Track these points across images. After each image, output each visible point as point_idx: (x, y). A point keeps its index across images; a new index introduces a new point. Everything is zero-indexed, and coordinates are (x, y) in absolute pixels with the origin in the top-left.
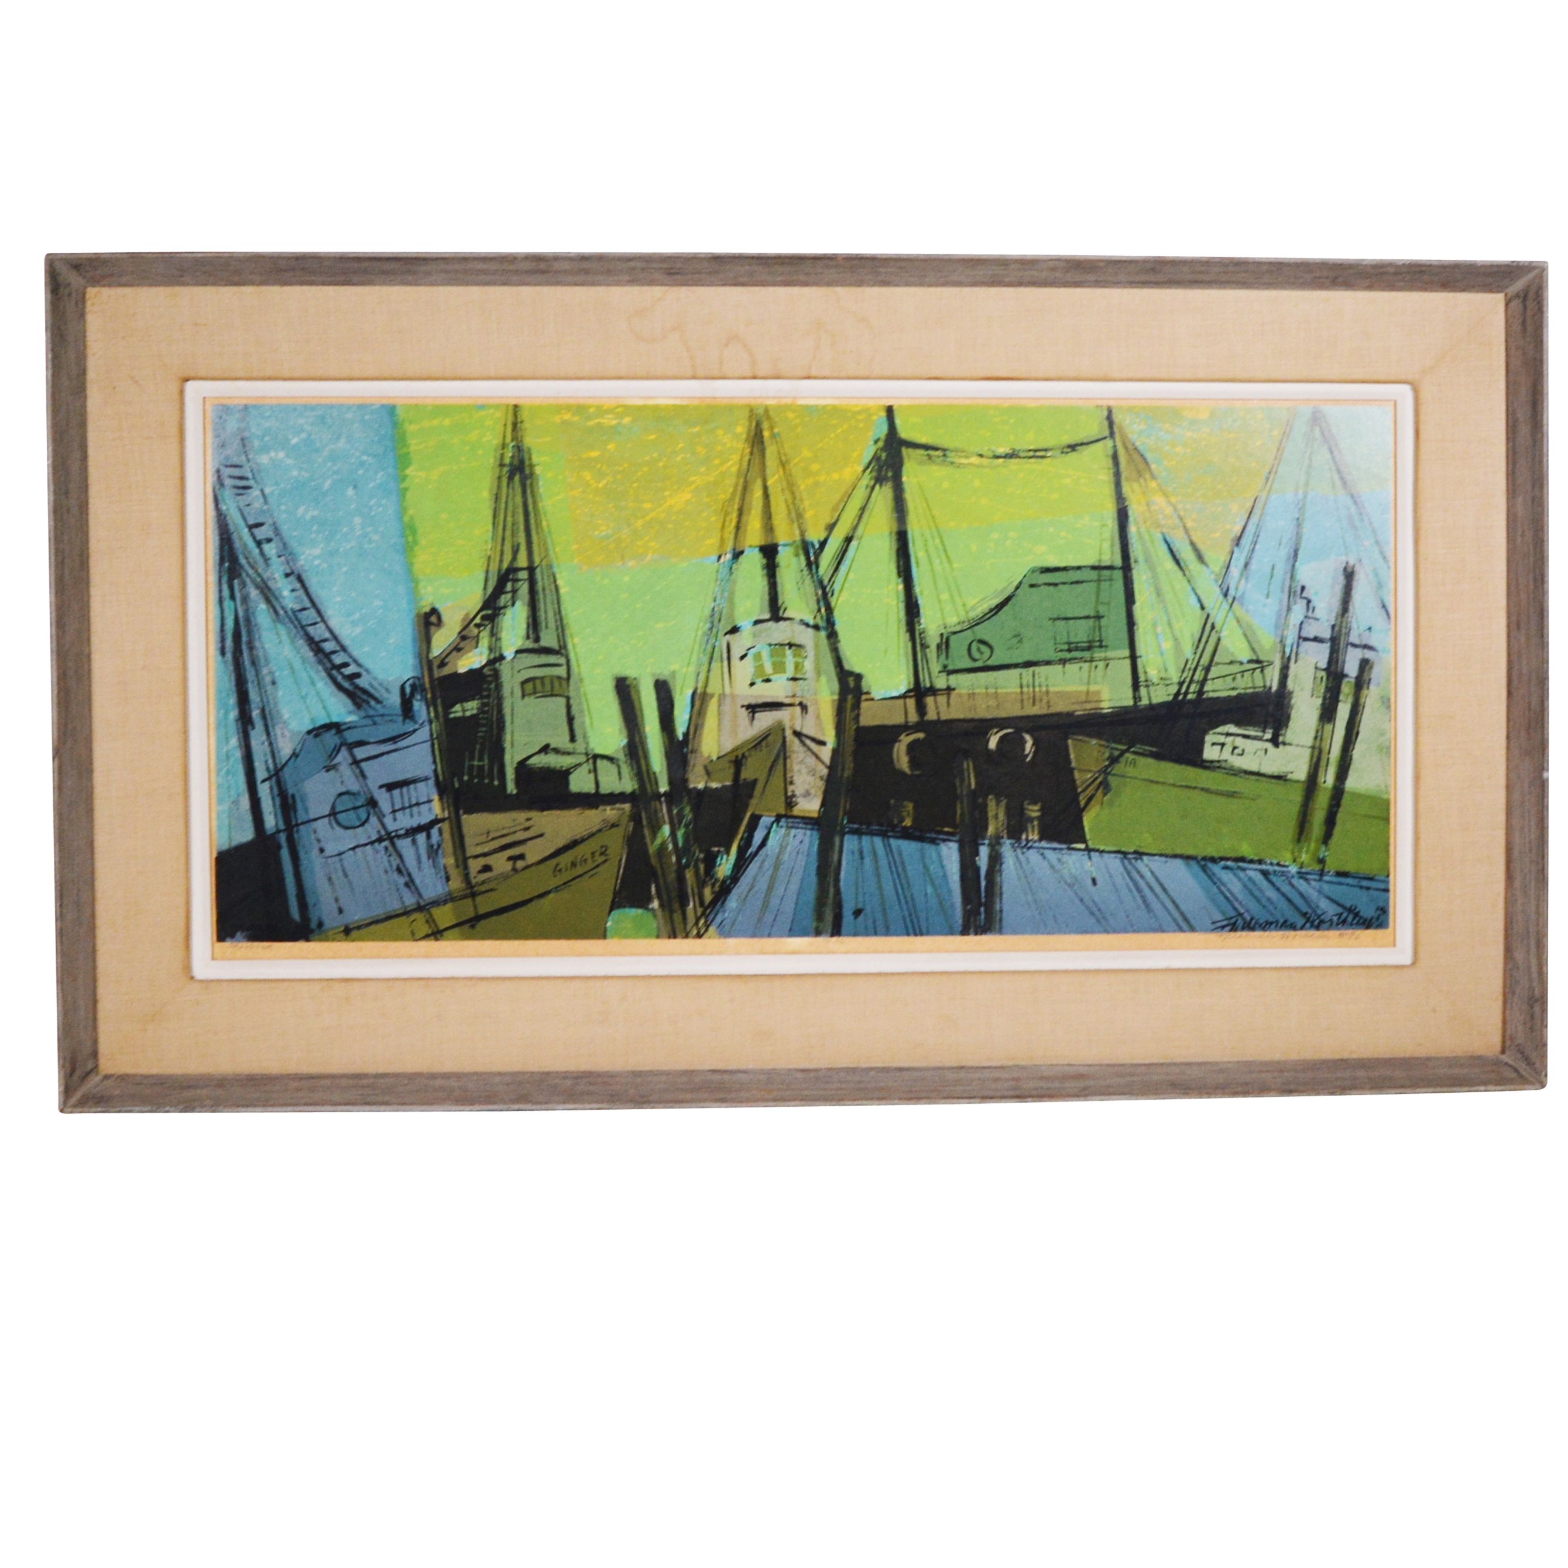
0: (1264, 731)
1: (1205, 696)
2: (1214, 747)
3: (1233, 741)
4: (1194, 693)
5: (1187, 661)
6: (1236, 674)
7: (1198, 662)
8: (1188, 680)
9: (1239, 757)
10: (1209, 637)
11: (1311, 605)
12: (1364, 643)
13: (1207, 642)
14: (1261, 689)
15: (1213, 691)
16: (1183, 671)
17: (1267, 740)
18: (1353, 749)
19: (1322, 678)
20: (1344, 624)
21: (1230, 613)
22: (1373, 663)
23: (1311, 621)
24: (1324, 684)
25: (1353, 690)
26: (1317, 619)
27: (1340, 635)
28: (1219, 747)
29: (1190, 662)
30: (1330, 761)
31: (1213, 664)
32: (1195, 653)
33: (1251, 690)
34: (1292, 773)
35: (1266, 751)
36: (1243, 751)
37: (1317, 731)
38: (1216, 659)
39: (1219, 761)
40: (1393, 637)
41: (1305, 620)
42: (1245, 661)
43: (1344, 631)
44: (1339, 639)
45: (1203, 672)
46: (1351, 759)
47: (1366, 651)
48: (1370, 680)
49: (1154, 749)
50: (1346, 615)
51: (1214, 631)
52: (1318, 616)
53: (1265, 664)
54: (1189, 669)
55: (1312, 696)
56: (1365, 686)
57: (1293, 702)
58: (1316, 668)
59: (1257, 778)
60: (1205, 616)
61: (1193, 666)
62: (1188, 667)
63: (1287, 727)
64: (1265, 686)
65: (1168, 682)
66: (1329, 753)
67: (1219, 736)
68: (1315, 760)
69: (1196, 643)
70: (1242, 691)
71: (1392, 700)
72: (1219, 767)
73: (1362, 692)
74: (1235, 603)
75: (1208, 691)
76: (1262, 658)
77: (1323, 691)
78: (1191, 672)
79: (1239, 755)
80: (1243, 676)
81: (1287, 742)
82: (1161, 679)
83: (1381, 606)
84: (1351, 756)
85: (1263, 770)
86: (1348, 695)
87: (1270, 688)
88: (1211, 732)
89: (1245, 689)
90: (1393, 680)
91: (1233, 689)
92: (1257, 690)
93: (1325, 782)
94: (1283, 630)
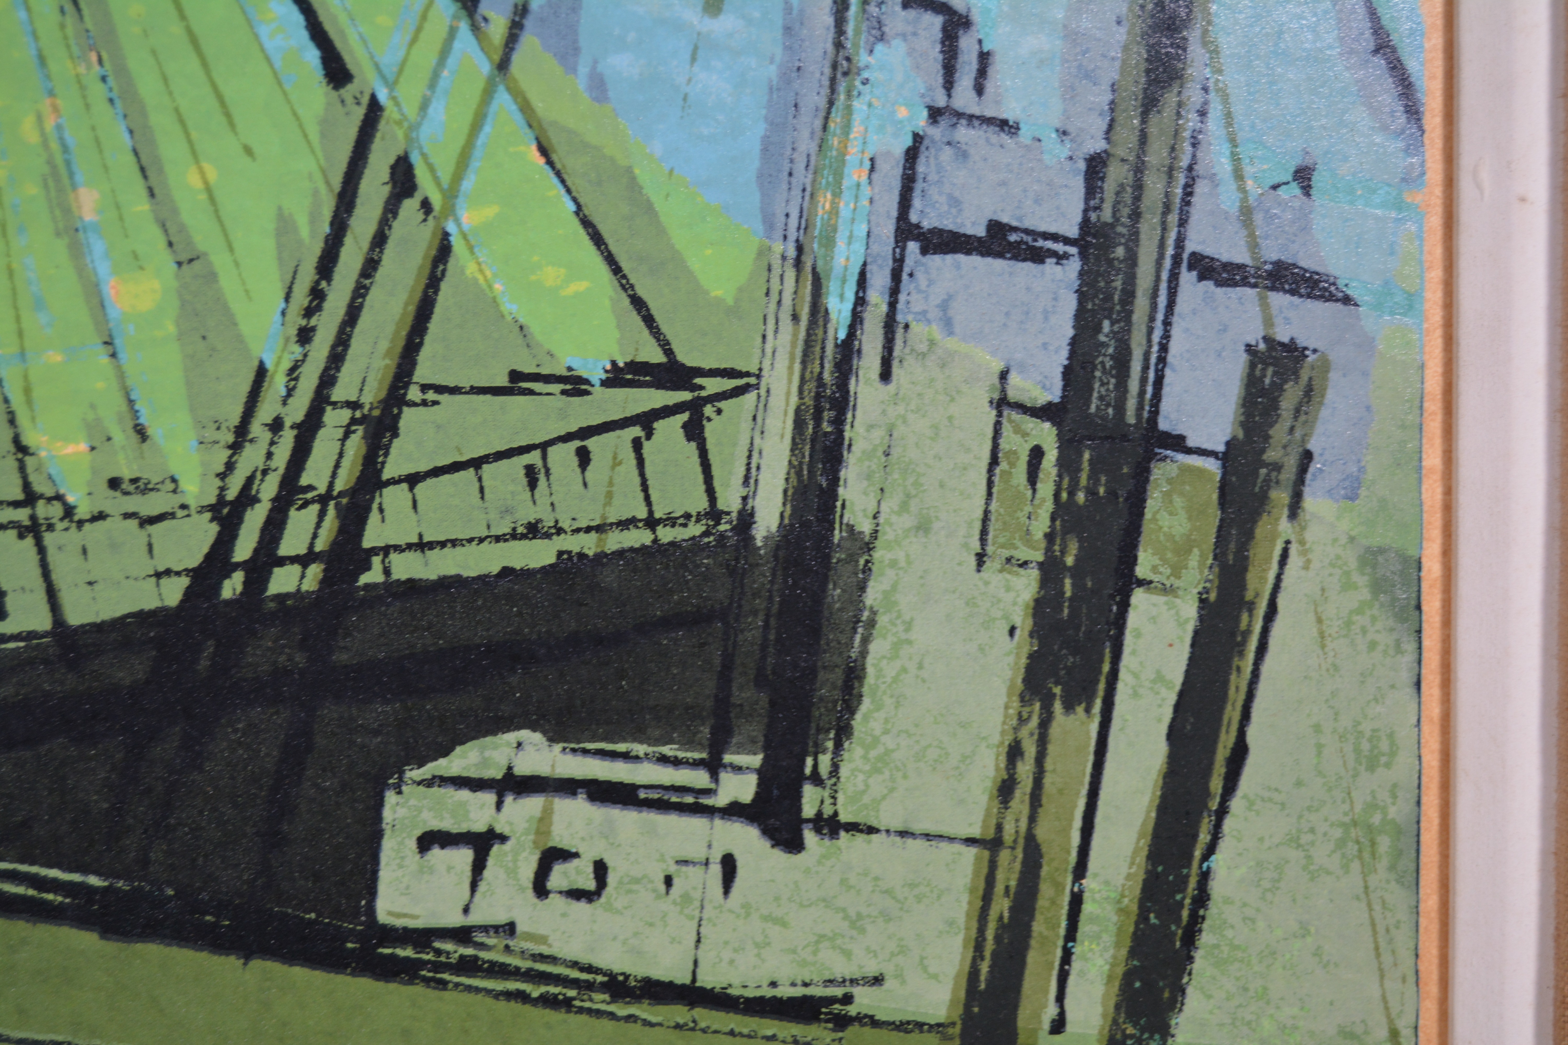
0: (714, 766)
1: (373, 576)
2: (436, 853)
3: (545, 820)
4: (304, 561)
5: (261, 373)
6: (544, 447)
7: (327, 380)
8: (268, 489)
9: (582, 906)
10: (380, 240)
11: (967, 44)
12: (1272, 252)
13: (370, 267)
14: (695, 529)
15: (422, 546)
16: (242, 431)
17: (734, 811)
18: (1211, 849)
19: (1037, 453)
20: (1156, 155)
21: (503, 99)
22: (1325, 366)
23: (964, 133)
24: (1046, 488)
25: (1214, 516)
26: (1004, 125)
27: (1136, 215)
28: (464, 856)
29: (278, 383)
30: (1088, 907)
31: (414, 393)
32: (305, 336)
33: (640, 537)
34: (878, 980)
35: (729, 865)
36: (600, 869)
37: (1014, 752)
38: (424, 372)
39: (462, 935)
40: (1435, 220)
41: (935, 133)
42: (596, 375)
43: (1154, 186)
44: (1134, 236)
45: (356, 444)
46: (1202, 898)
47: (1278, 300)
48: (1307, 456)
49: (94, 881)
50: (1170, 98)
51: (410, 207)
52: (1009, 112)
53: (712, 385)
54: (276, 426)
55: (981, 558)
56: (1281, 496)
57: (872, 596)
58: (1002, 403)
59: (679, 1013)
60: (360, 113)
61: (297, 410)
62: (265, 412)
63: (844, 732)
64: (714, 514)
65: (150, 505)
66: (1080, 870)
67: (465, 794)
68: (1001, 906)
69: (308, 275)
70: (588, 544)
71: (1432, 568)
72: (468, 966)
73: (1261, 530)
74: (529, 41)
75: (386, 550)
76: (687, 357)
77: (1041, 525)
78: (288, 438)
79: (576, 894)
80: (584, 457)
81: (843, 817)
82: (114, 483)
83: (1368, 41)
84: (1205, 876)
85: (708, 980)
86: (1183, 549)
87: (746, 519)
88: (414, 774)
89: (600, 529)
90: (1433, 459)
91: (533, 531)
92: (666, 534)
93: (1058, 1026)
94: (810, 194)
